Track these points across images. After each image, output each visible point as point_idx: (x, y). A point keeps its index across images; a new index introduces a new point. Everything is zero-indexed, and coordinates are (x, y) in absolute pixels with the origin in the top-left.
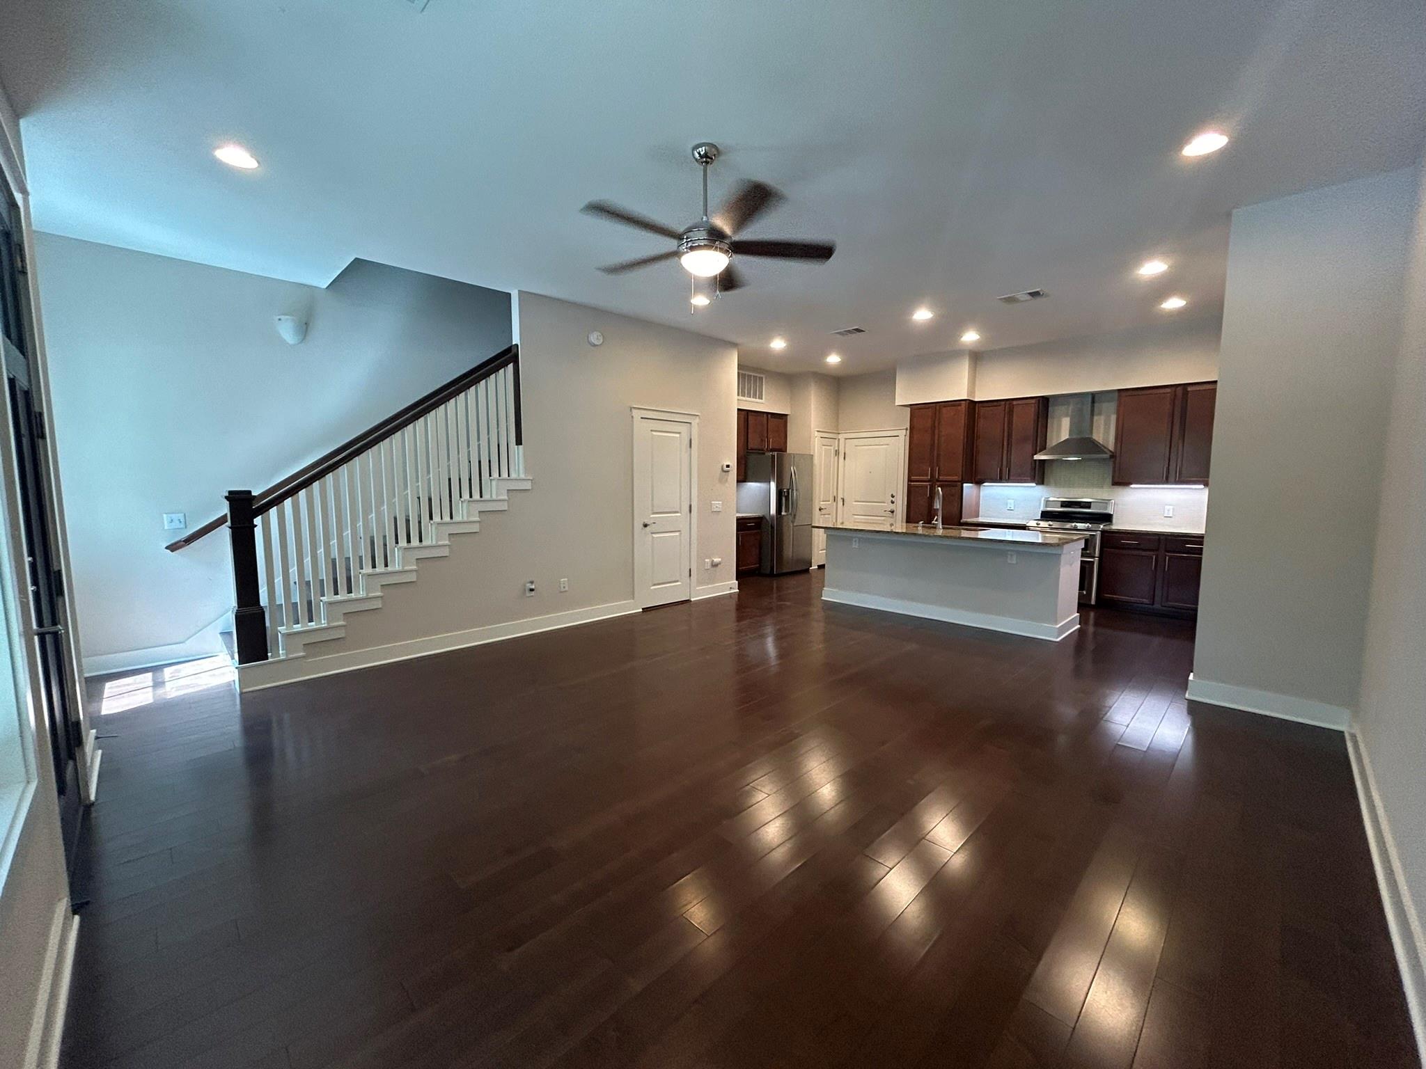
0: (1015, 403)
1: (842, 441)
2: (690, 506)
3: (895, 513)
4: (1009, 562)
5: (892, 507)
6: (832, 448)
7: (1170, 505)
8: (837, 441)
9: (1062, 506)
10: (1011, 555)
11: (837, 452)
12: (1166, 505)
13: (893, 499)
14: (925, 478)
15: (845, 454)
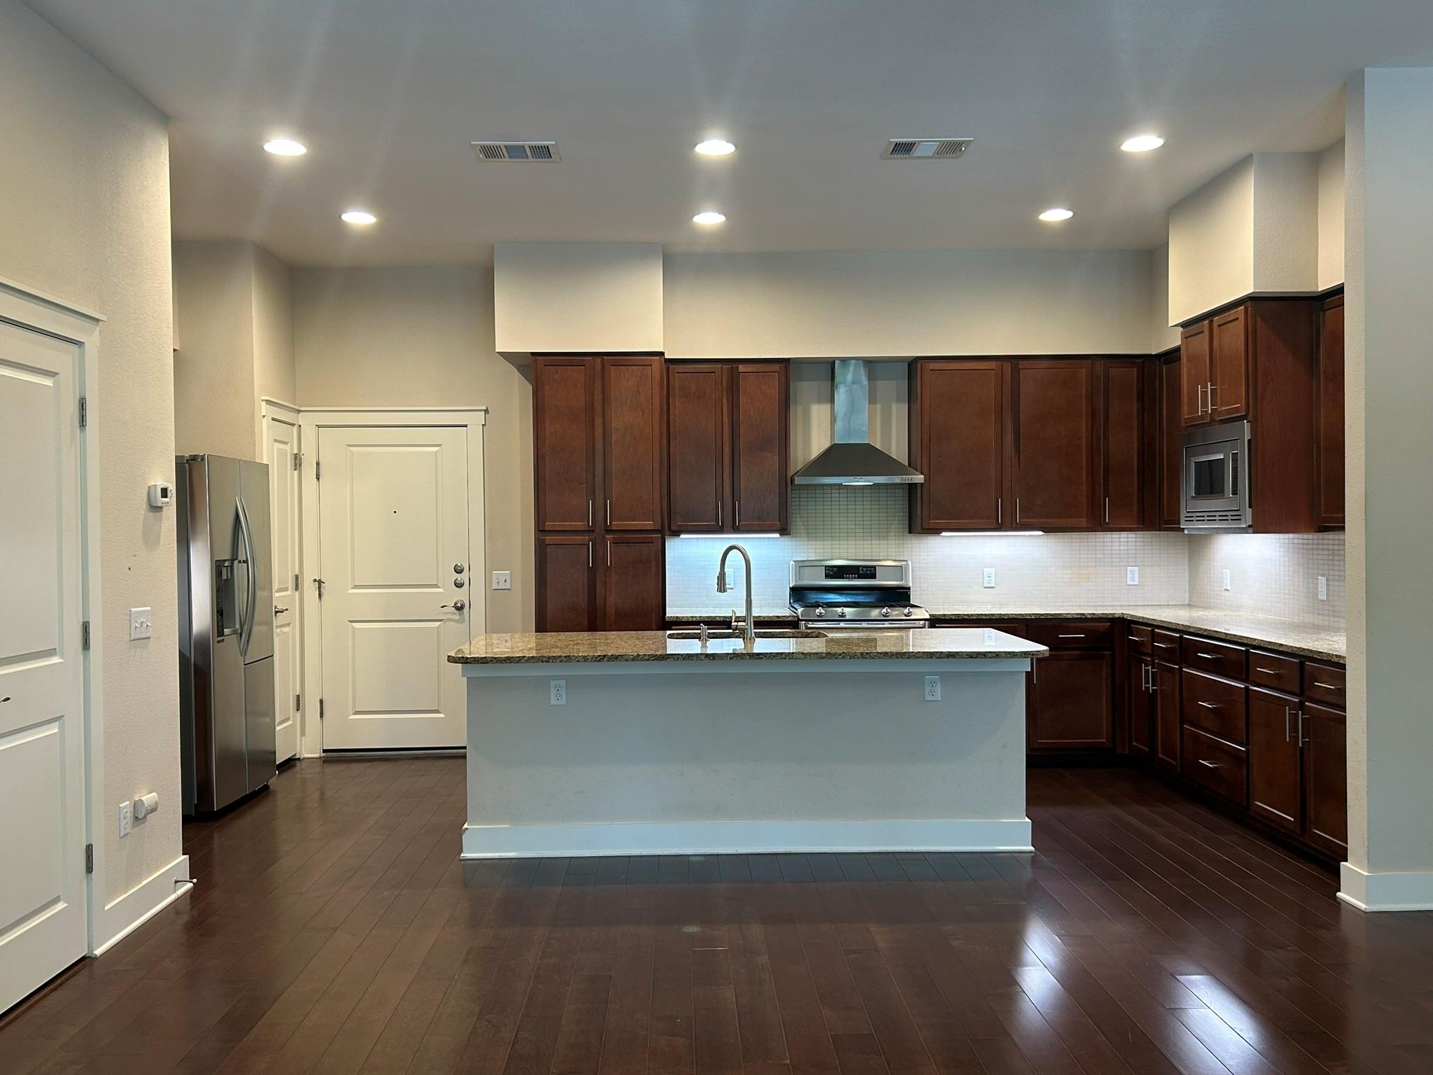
0: (741, 368)
1: (309, 433)
2: (86, 628)
3: (466, 609)
4: (928, 698)
5: (460, 595)
6: (287, 447)
7: (990, 567)
8: (295, 429)
9: (828, 576)
10: (933, 683)
11: (297, 461)
12: (985, 567)
13: (463, 577)
14: (579, 525)
15: (318, 464)
